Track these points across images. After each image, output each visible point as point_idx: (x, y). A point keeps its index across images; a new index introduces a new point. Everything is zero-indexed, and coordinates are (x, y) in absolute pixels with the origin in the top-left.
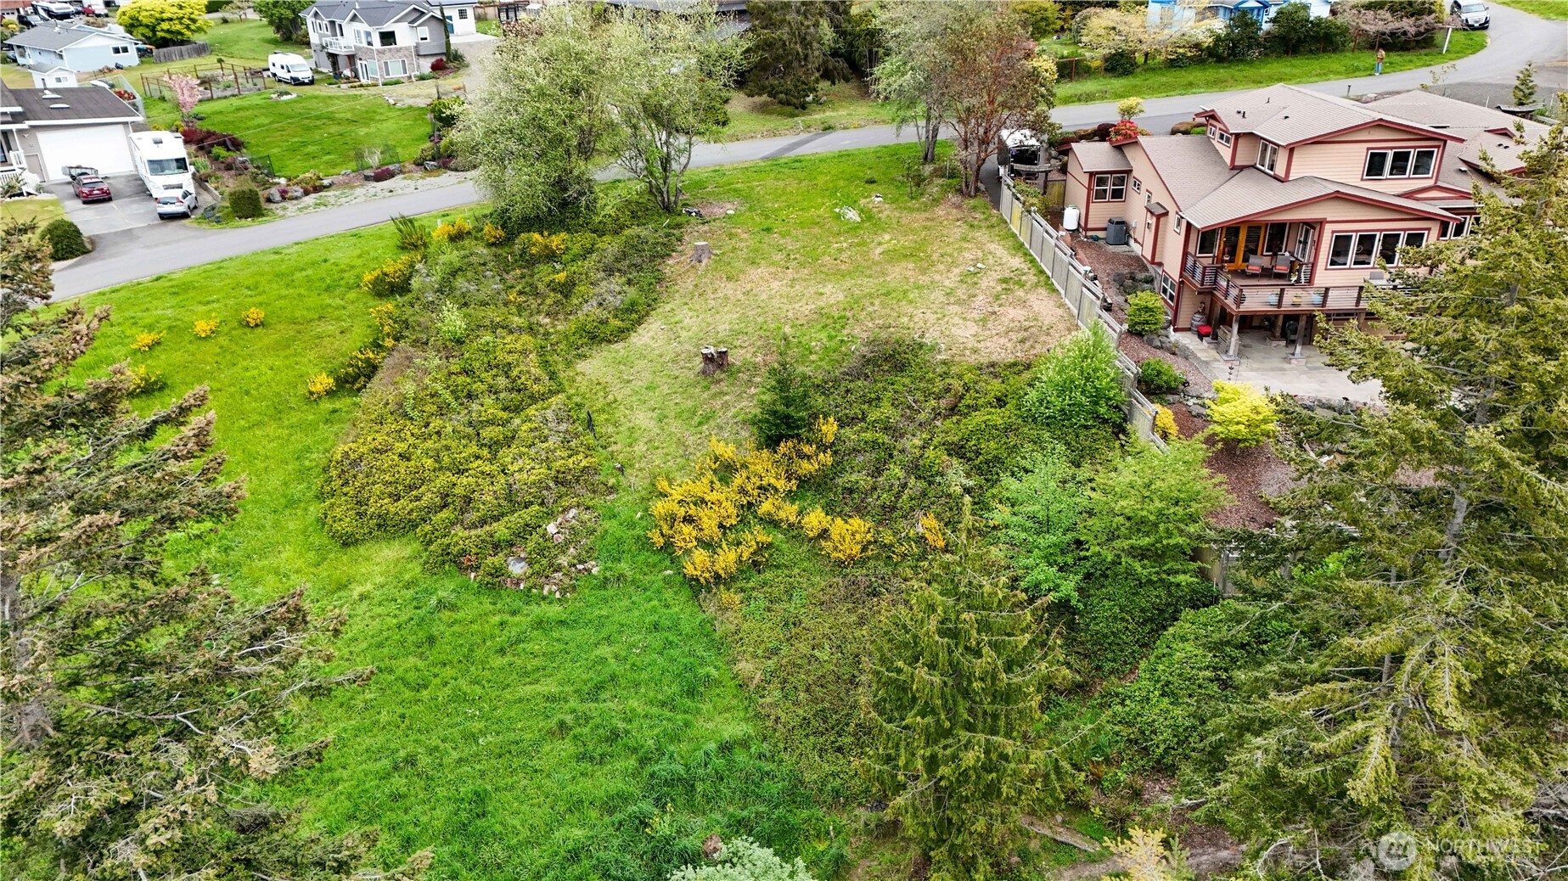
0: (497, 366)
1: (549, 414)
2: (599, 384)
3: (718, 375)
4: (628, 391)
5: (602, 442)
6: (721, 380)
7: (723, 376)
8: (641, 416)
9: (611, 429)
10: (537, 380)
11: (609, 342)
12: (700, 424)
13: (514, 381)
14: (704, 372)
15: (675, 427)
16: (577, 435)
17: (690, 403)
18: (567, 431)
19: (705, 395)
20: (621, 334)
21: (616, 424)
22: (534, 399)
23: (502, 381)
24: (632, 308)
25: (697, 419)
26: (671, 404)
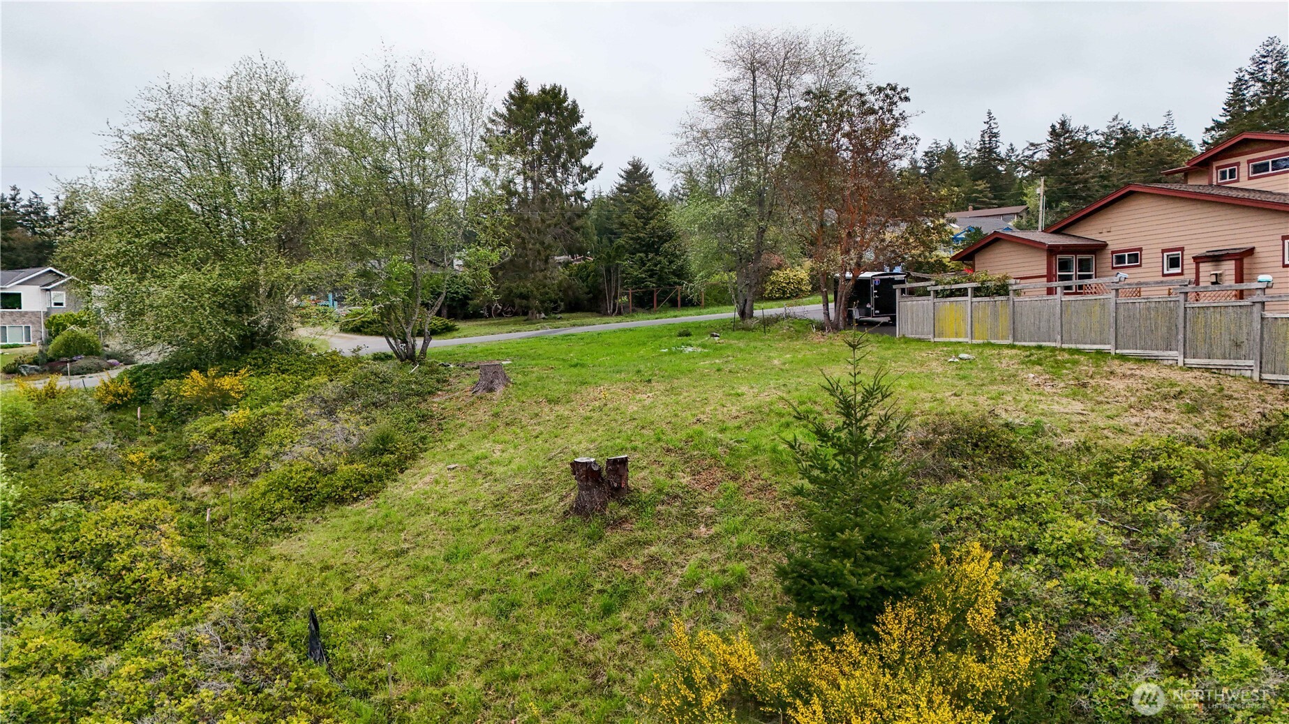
0: (76, 556)
1: (203, 633)
2: (326, 568)
3: (614, 509)
4: (401, 570)
5: (354, 680)
6: (624, 520)
7: (624, 512)
8: (450, 613)
9: (374, 649)
10: (176, 569)
11: (341, 501)
12: (607, 611)
13: (117, 578)
14: (579, 509)
15: (545, 621)
16: (282, 670)
17: (563, 572)
18: (253, 664)
19: (598, 551)
20: (364, 487)
21: (385, 637)
22: (161, 609)
23: (85, 581)
24: (383, 445)
25: (596, 602)
26: (519, 579)
